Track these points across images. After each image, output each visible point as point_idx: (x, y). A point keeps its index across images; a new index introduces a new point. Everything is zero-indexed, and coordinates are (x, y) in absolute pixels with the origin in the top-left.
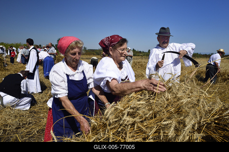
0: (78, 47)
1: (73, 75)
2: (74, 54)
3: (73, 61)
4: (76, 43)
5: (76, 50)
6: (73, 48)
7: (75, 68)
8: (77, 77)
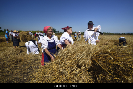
0: (51, 29)
1: (50, 41)
2: (50, 32)
3: (50, 35)
4: (50, 28)
5: (50, 30)
6: (49, 30)
7: (51, 38)
8: (52, 41)
